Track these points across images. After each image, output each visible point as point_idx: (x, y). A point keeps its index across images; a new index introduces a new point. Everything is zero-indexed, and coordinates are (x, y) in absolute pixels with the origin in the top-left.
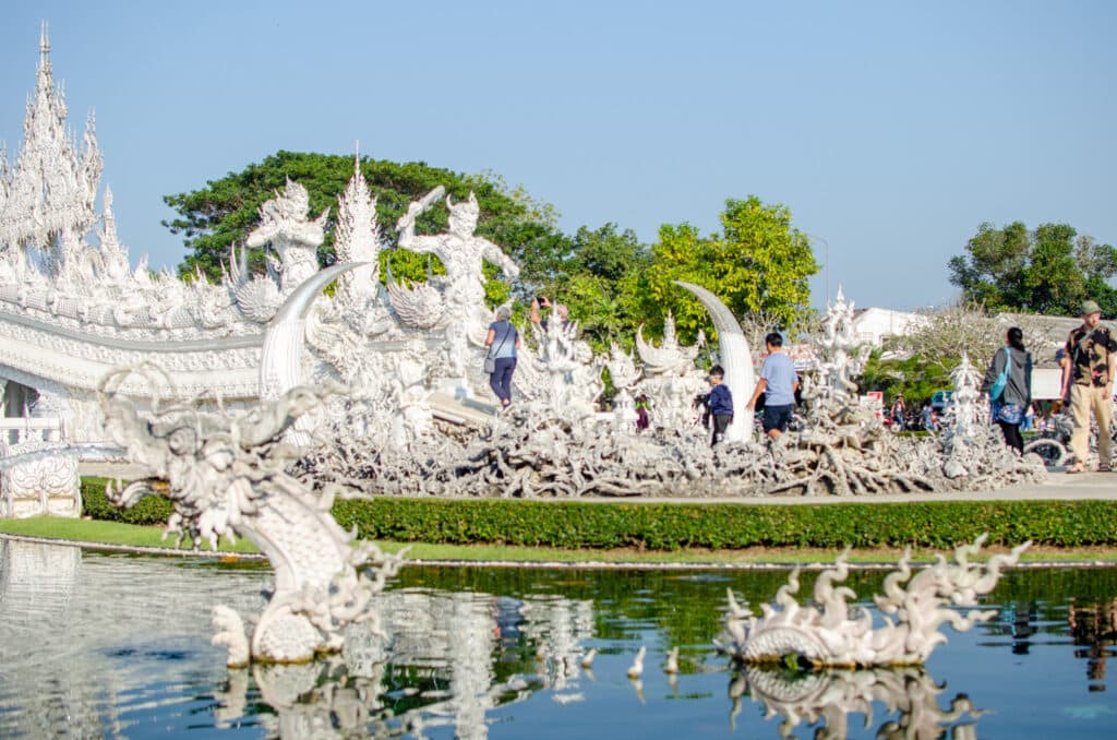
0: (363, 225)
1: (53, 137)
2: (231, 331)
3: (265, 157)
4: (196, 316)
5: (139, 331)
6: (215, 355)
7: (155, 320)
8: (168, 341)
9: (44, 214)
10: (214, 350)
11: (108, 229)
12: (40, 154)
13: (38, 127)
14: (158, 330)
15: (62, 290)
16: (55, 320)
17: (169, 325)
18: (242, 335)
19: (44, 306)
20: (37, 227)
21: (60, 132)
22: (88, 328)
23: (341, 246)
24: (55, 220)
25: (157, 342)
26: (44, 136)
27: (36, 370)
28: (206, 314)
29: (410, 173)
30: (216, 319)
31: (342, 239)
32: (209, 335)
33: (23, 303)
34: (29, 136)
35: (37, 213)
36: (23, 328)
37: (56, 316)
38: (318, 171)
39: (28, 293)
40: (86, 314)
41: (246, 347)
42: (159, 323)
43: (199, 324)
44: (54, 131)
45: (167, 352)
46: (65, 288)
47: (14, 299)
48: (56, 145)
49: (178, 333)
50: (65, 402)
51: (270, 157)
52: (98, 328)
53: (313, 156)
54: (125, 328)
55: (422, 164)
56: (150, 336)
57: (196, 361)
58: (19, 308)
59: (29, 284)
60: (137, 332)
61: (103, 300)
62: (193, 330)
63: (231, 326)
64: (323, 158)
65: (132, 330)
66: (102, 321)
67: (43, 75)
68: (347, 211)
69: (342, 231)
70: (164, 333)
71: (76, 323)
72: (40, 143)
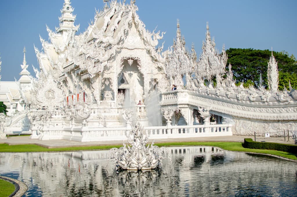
0: (274, 69)
1: (212, 51)
2: (289, 103)
3: (226, 50)
4: (277, 99)
5: (258, 102)
6: (283, 109)
7: (264, 100)
8: (267, 105)
9: (210, 71)
10: (282, 107)
11: (230, 75)
12: (207, 56)
13: (207, 48)
14: (264, 102)
15: (231, 92)
16: (229, 99)
17: (268, 100)
18: (293, 104)
19: (225, 96)
20: (208, 74)
21: (213, 50)
22: (240, 102)
23: (268, 75)
24: (213, 72)
25: (263, 105)
26: (208, 51)
27: (223, 112)
28: (281, 98)
29: (266, 53)
30: (284, 100)
31: (269, 73)
32: (281, 104)
33: (218, 95)
34: (204, 51)
35: (208, 70)
36: (217, 101)
37: (229, 98)
38: (241, 53)
39: (219, 92)
40: (240, 98)
41: (293, 107)
42: (265, 100)
43: (279, 101)
44: (212, 49)
45: (266, 108)
46: (231, 91)
47: (215, 94)
48: (213, 53)
49: (271, 103)
50: (232, 120)
51: (227, 50)
52: (243, 101)
53: (239, 49)
54: (253, 101)
55: (268, 50)
56: (261, 104)
57: (276, 110)
58: (216, 96)
59: (220, 90)
60: (257, 103)
61: (244, 94)
62: (276, 103)
63: (289, 101)
64: (241, 50)
65: (255, 102)
66: (245, 99)
67: (208, 35)
68: (270, 66)
69: (269, 71)
70: (266, 103)
71: (236, 100)
72: (208, 53)
